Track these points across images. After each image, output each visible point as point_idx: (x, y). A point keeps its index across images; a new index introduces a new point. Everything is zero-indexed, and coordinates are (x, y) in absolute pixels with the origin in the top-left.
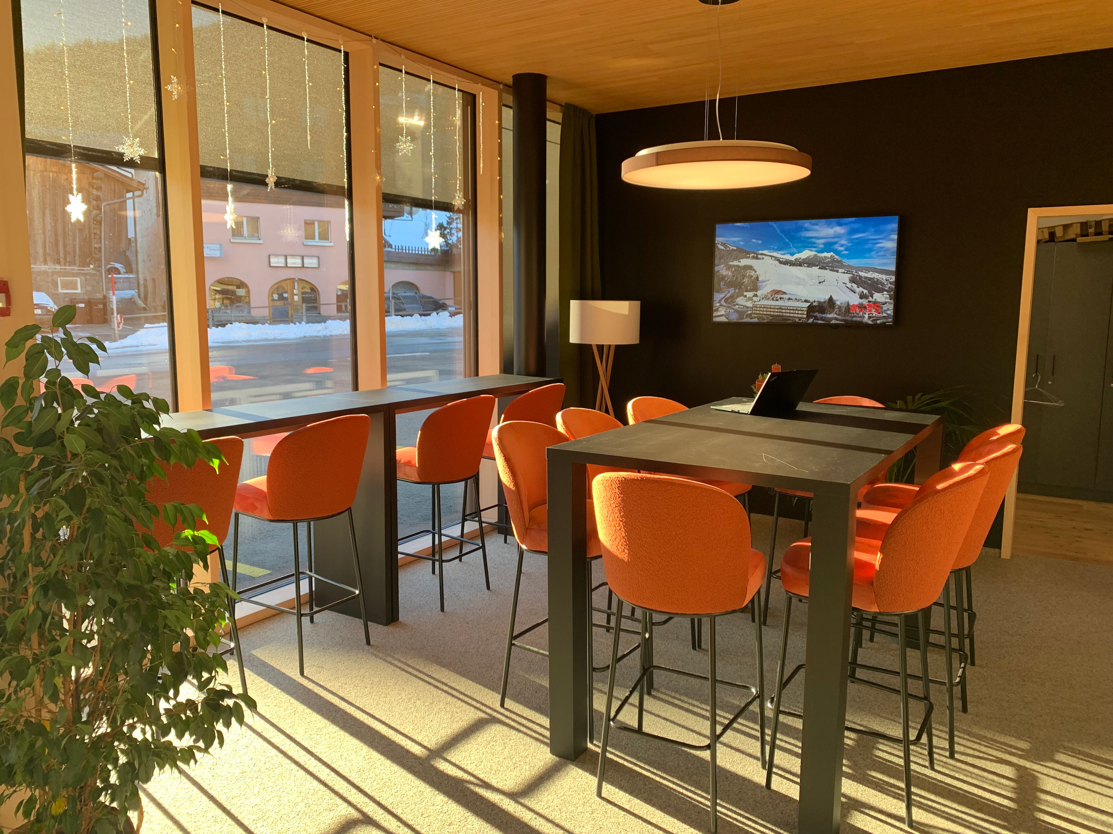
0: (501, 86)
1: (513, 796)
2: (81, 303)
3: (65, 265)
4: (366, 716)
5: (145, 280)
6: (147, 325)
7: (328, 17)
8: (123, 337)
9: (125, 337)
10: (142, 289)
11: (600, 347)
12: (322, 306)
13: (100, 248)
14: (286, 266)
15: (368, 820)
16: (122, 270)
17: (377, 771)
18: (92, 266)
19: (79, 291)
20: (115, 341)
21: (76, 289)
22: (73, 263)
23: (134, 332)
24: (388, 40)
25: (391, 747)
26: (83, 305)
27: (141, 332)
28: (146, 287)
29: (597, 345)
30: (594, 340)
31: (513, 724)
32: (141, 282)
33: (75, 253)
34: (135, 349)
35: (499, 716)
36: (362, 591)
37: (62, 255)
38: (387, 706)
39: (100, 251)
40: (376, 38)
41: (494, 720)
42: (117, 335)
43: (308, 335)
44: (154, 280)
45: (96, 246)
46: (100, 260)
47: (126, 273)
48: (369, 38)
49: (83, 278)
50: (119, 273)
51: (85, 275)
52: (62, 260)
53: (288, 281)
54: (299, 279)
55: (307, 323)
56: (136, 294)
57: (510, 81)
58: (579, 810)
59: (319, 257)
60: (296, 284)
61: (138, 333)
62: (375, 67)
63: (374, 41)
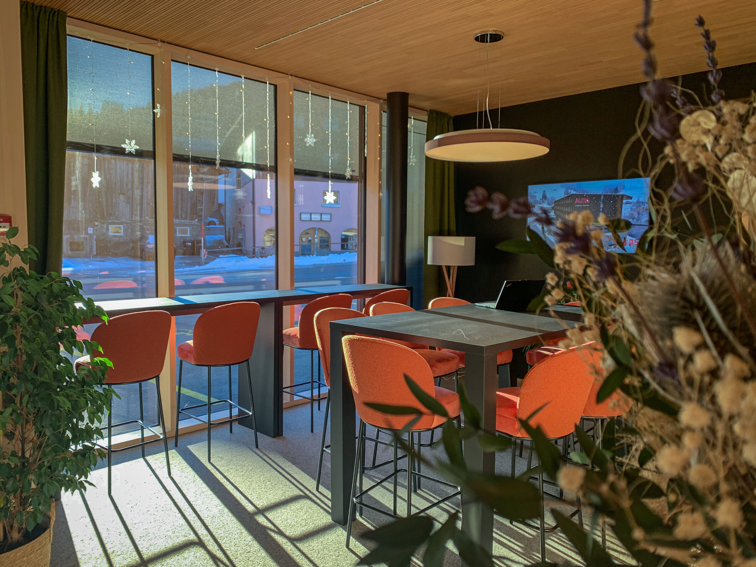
0: (382, 101)
1: (293, 540)
2: (189, 242)
3: (181, 219)
4: (233, 488)
5: (229, 229)
6: (221, 256)
7: (259, 65)
8: (206, 263)
9: (208, 263)
10: (227, 234)
11: (448, 268)
12: (332, 245)
13: (202, 209)
14: (321, 220)
15: (201, 543)
16: (217, 223)
17: (223, 518)
18: (196, 220)
19: (188, 235)
20: (201, 265)
21: (187, 234)
22: (186, 218)
23: (213, 260)
24: (300, 76)
25: (238, 506)
26: (190, 244)
27: (217, 260)
28: (229, 233)
29: (446, 266)
30: (444, 263)
31: (318, 501)
32: (227, 230)
33: (187, 212)
34: (212, 270)
35: (311, 495)
36: (254, 413)
37: (180, 213)
38: (249, 483)
39: (202, 211)
40: (291, 75)
41: (307, 497)
42: (203, 262)
43: (316, 263)
44: (234, 228)
45: (200, 208)
46: (201, 216)
47: (220, 224)
48: (287, 76)
49: (191, 227)
50: (215, 225)
51: (192, 225)
52: (180, 216)
53: (312, 230)
54: (319, 228)
55: (317, 256)
56: (224, 238)
57: (386, 97)
58: (331, 554)
59: (331, 214)
60: (317, 231)
61: (216, 261)
62: (291, 93)
63: (290, 77)
